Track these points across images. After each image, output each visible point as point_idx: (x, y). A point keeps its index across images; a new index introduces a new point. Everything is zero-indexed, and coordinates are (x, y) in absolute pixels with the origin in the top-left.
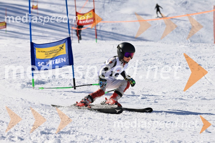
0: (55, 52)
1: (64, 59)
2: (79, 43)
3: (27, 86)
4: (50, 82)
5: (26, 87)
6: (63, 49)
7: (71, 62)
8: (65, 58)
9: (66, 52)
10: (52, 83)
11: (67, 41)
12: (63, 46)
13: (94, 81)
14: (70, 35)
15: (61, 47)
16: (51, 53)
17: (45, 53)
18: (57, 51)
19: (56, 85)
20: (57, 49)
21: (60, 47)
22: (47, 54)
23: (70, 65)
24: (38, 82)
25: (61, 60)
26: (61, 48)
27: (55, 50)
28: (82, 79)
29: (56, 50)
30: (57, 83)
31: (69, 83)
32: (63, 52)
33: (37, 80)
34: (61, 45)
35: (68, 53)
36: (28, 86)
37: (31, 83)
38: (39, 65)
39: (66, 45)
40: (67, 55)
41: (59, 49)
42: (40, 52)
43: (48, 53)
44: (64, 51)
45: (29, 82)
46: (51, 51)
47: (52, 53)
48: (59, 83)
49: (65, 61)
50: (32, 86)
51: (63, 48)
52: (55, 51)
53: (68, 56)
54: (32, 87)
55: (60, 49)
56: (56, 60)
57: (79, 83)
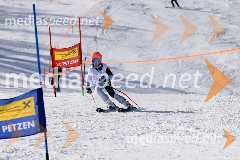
0: (16, 111)
1: (32, 123)
6: (29, 107)
8: (33, 121)
9: (36, 112)
11: (36, 94)
12: (29, 102)
13: (79, 156)
21: (24, 103)
25: (27, 124)
26: (27, 105)
27: (16, 107)
28: (59, 154)
29: (18, 107)
32: (31, 112)
40: (37, 117)
41: (22, 106)
51: (29, 104)
53: (38, 120)
56: (20, 124)
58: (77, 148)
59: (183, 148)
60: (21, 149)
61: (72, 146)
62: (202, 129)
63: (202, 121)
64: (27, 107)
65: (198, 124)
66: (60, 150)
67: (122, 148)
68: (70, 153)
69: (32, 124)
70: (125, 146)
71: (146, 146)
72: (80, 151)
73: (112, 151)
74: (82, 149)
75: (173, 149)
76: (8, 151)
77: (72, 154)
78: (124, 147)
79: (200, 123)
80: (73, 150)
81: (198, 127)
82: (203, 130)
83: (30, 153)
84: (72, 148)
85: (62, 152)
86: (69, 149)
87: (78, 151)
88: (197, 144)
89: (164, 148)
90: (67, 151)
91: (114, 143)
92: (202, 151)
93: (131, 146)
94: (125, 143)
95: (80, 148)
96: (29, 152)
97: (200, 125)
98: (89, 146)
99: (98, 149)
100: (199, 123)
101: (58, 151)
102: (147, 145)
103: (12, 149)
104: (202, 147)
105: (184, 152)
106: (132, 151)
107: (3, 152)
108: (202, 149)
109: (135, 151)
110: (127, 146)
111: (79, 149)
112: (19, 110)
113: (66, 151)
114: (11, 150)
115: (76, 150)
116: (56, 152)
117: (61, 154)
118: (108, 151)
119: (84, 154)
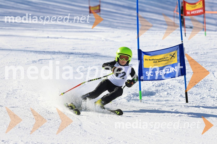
0: (165, 61)
3: (133, 98)
4: (158, 92)
5: (133, 100)
7: (183, 72)
9: (178, 61)
10: (160, 94)
11: (179, 49)
13: (208, 90)
14: (182, 42)
16: (160, 61)
17: (153, 61)
19: (165, 96)
22: (155, 62)
24: (145, 93)
26: (173, 56)
27: (165, 58)
29: (166, 58)
30: (166, 93)
31: (180, 95)
33: (144, 91)
34: (172, 53)
36: (135, 98)
37: (138, 94)
39: (178, 53)
41: (169, 57)
42: (147, 60)
43: (157, 61)
44: (176, 60)
45: (136, 93)
46: (160, 59)
48: (168, 94)
50: (138, 98)
51: (174, 56)
52: (165, 59)
54: (139, 100)
55: (171, 57)
57: (190, 93)
58: (205, 83)
64: (173, 58)
68: (200, 87)
72: (208, 85)
76: (157, 86)
77: (202, 88)
80: (202, 85)
83: (172, 87)
87: (206, 85)
90: (198, 85)
95: (207, 83)
98: (214, 81)
112: (167, 60)
114: (159, 85)
115: (205, 84)
119: (211, 88)
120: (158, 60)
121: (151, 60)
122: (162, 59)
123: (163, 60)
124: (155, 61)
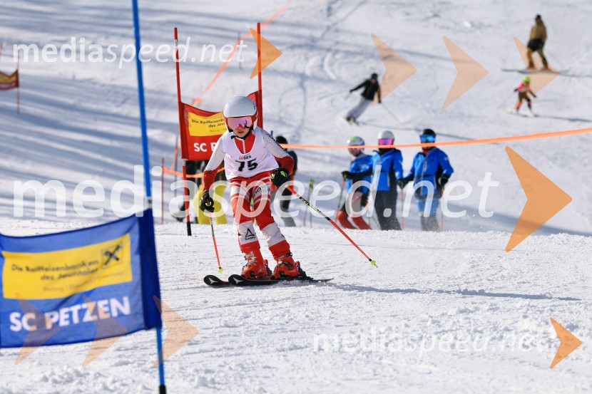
0: (85, 273)
1: (122, 302)
2: (189, 233)
6: (117, 259)
7: (151, 316)
8: (126, 299)
9: (134, 274)
11: (136, 228)
12: (118, 248)
14: (150, 202)
15: (111, 250)
16: (64, 276)
17: (41, 274)
18: (92, 267)
20: (91, 260)
21: (106, 253)
22: (47, 278)
23: (148, 326)
25: (109, 305)
26: (111, 255)
27: (84, 264)
28: (196, 387)
29: (90, 263)
32: (121, 273)
34: (109, 245)
35: (138, 277)
38: (15, 325)
39: (132, 243)
40: (136, 287)
42: (21, 269)
43: (56, 274)
44: (124, 270)
46: (68, 268)
47: (73, 274)
49: (126, 310)
51: (118, 254)
52: (83, 269)
53: (139, 291)
55: (106, 258)
58: (243, 373)
59: (532, 380)
60: (92, 373)
61: (230, 369)
62: (584, 328)
63: (586, 308)
64: (113, 261)
65: (574, 316)
66: (196, 379)
67: (364, 376)
68: (223, 387)
69: (124, 307)
70: (374, 370)
71: (430, 373)
72: (251, 381)
73: (338, 384)
74: (257, 377)
75: (505, 382)
76: (58, 379)
77: (230, 389)
78: (372, 373)
79: (578, 312)
80: (232, 379)
81: (572, 322)
82: (587, 331)
83: (117, 384)
84: (230, 373)
85: (203, 383)
86: (222, 374)
87: (247, 381)
88: (570, 370)
89: (479, 378)
90: (217, 380)
91: (346, 362)
92: (584, 387)
93: (391, 370)
94: (375, 363)
95: (252, 373)
96: (114, 382)
97: (579, 319)
98: (277, 370)
99: (299, 376)
100: (576, 313)
101: (193, 380)
102: (433, 368)
103: (67, 373)
104: (583, 378)
105: (534, 390)
106: (394, 384)
107: (46, 379)
108: (582, 384)
109: (401, 385)
110: (379, 371)
111: (249, 377)
112: (92, 272)
113: (213, 381)
114: (66, 377)
115: (242, 378)
116: (186, 384)
117: (201, 389)
118: (328, 382)
119: (262, 390)
120: (58, 269)
121: (33, 270)
122: (74, 267)
123: (77, 270)
124: (49, 274)
